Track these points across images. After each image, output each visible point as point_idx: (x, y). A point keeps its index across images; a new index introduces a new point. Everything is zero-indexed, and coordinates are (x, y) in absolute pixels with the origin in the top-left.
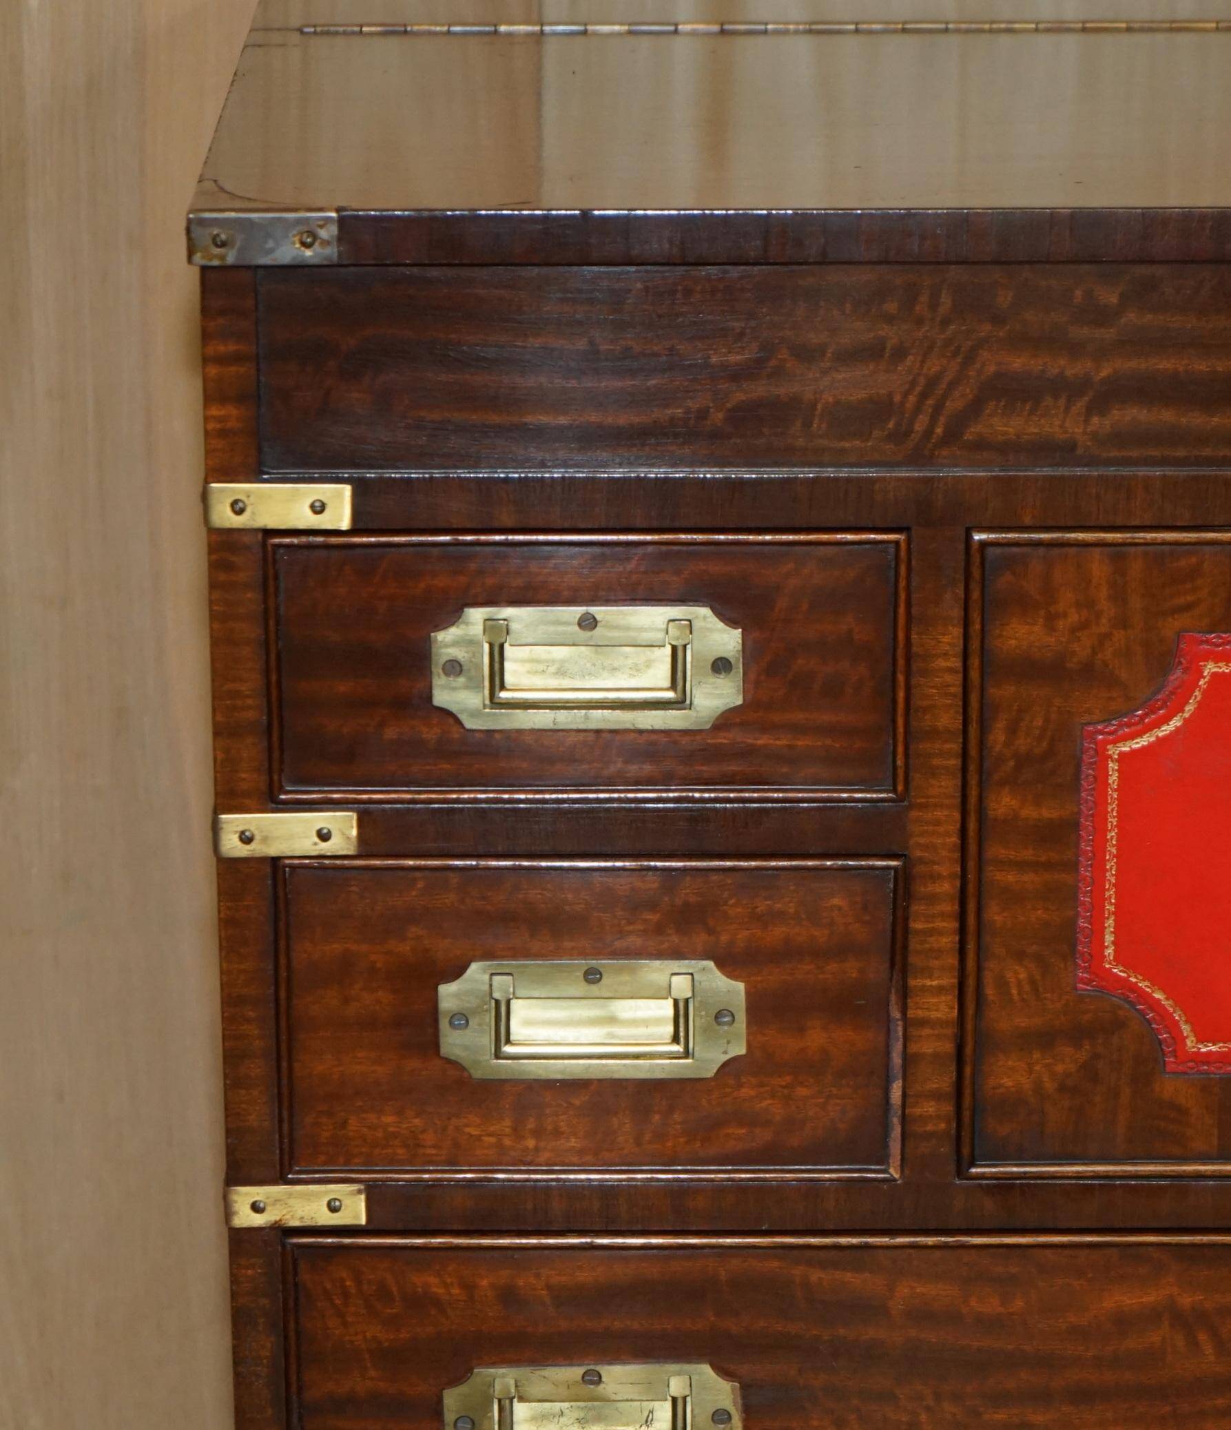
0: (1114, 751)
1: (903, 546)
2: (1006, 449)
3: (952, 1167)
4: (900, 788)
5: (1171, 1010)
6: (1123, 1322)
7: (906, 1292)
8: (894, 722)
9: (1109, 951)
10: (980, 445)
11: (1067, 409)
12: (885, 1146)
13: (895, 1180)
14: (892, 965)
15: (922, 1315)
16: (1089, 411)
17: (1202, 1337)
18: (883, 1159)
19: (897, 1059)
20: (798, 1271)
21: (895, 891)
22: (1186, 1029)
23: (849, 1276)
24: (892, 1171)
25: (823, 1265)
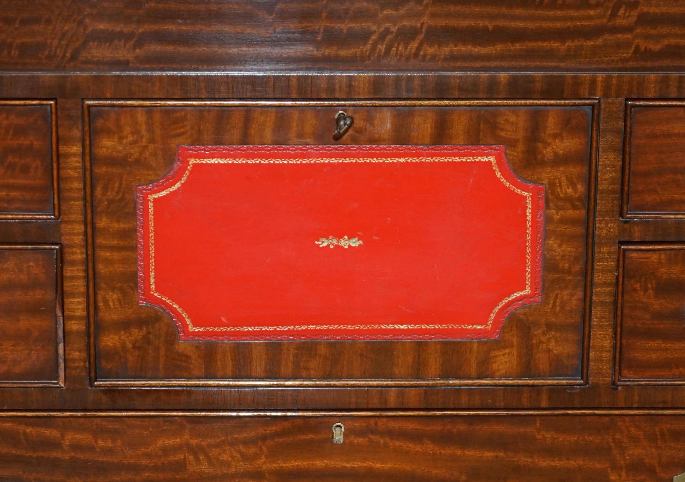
0: (151, 198)
1: (53, 106)
2: (99, 64)
3: (88, 382)
4: (56, 214)
5: (181, 312)
6: (166, 451)
7: (70, 437)
8: (53, 184)
9: (153, 287)
10: (86, 62)
11: (125, 46)
12: (57, 372)
13: (62, 387)
14: (57, 292)
15: (76, 447)
16: (135, 47)
17: (201, 457)
18: (57, 378)
19: (60, 334)
20: (21, 428)
21: (56, 259)
22: (188, 321)
23: (43, 430)
24: (60, 383)
25: (32, 425)
